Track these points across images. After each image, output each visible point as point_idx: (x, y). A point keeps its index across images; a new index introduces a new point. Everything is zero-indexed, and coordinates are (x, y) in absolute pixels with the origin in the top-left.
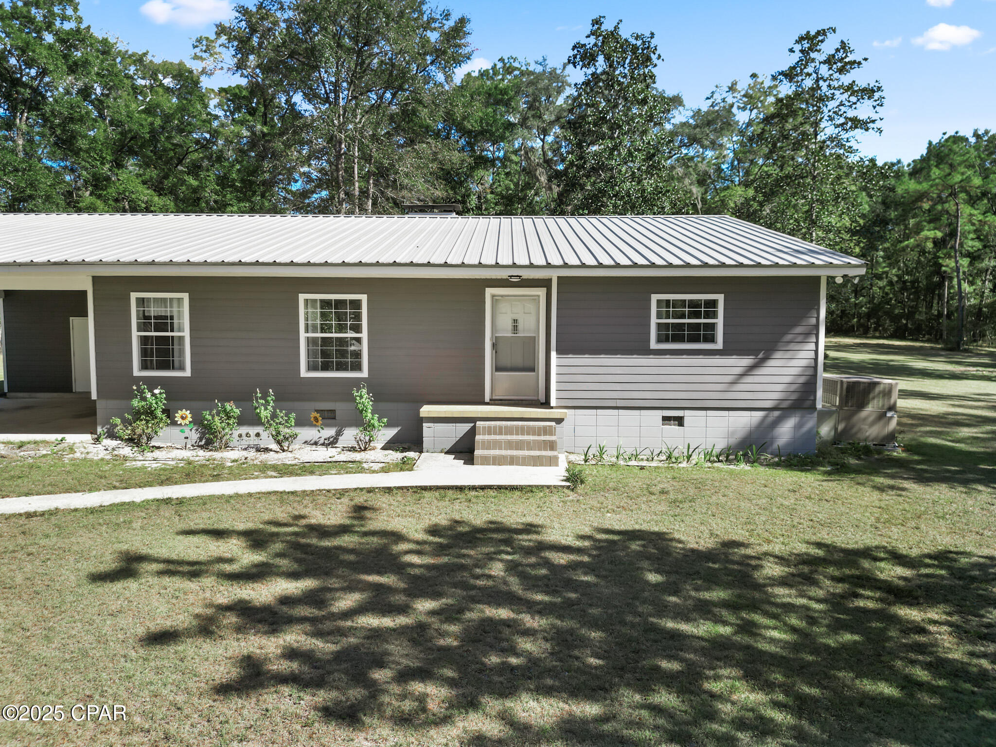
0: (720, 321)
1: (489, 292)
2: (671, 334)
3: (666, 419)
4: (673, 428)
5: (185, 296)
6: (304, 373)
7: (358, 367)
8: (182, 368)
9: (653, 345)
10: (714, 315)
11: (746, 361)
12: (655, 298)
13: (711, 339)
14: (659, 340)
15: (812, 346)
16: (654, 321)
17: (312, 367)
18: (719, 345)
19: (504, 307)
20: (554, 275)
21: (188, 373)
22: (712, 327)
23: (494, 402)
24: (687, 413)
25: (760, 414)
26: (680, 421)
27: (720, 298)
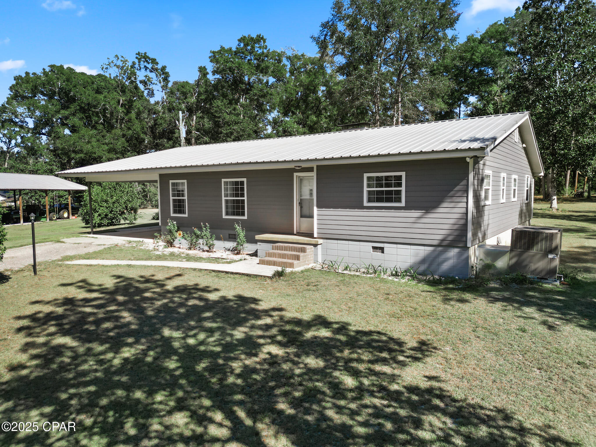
0: (403, 189)
1: (295, 174)
2: (376, 197)
3: (374, 248)
4: (379, 254)
5: (185, 181)
6: (224, 217)
7: (243, 214)
8: (185, 213)
9: (366, 204)
10: (400, 185)
12: (366, 175)
13: (399, 200)
14: (369, 201)
15: (464, 205)
16: (366, 189)
17: (227, 214)
18: (403, 204)
19: (305, 183)
20: (314, 165)
22: (399, 192)
23: (299, 234)
24: (385, 245)
25: (431, 249)
26: (382, 250)
27: (403, 174)
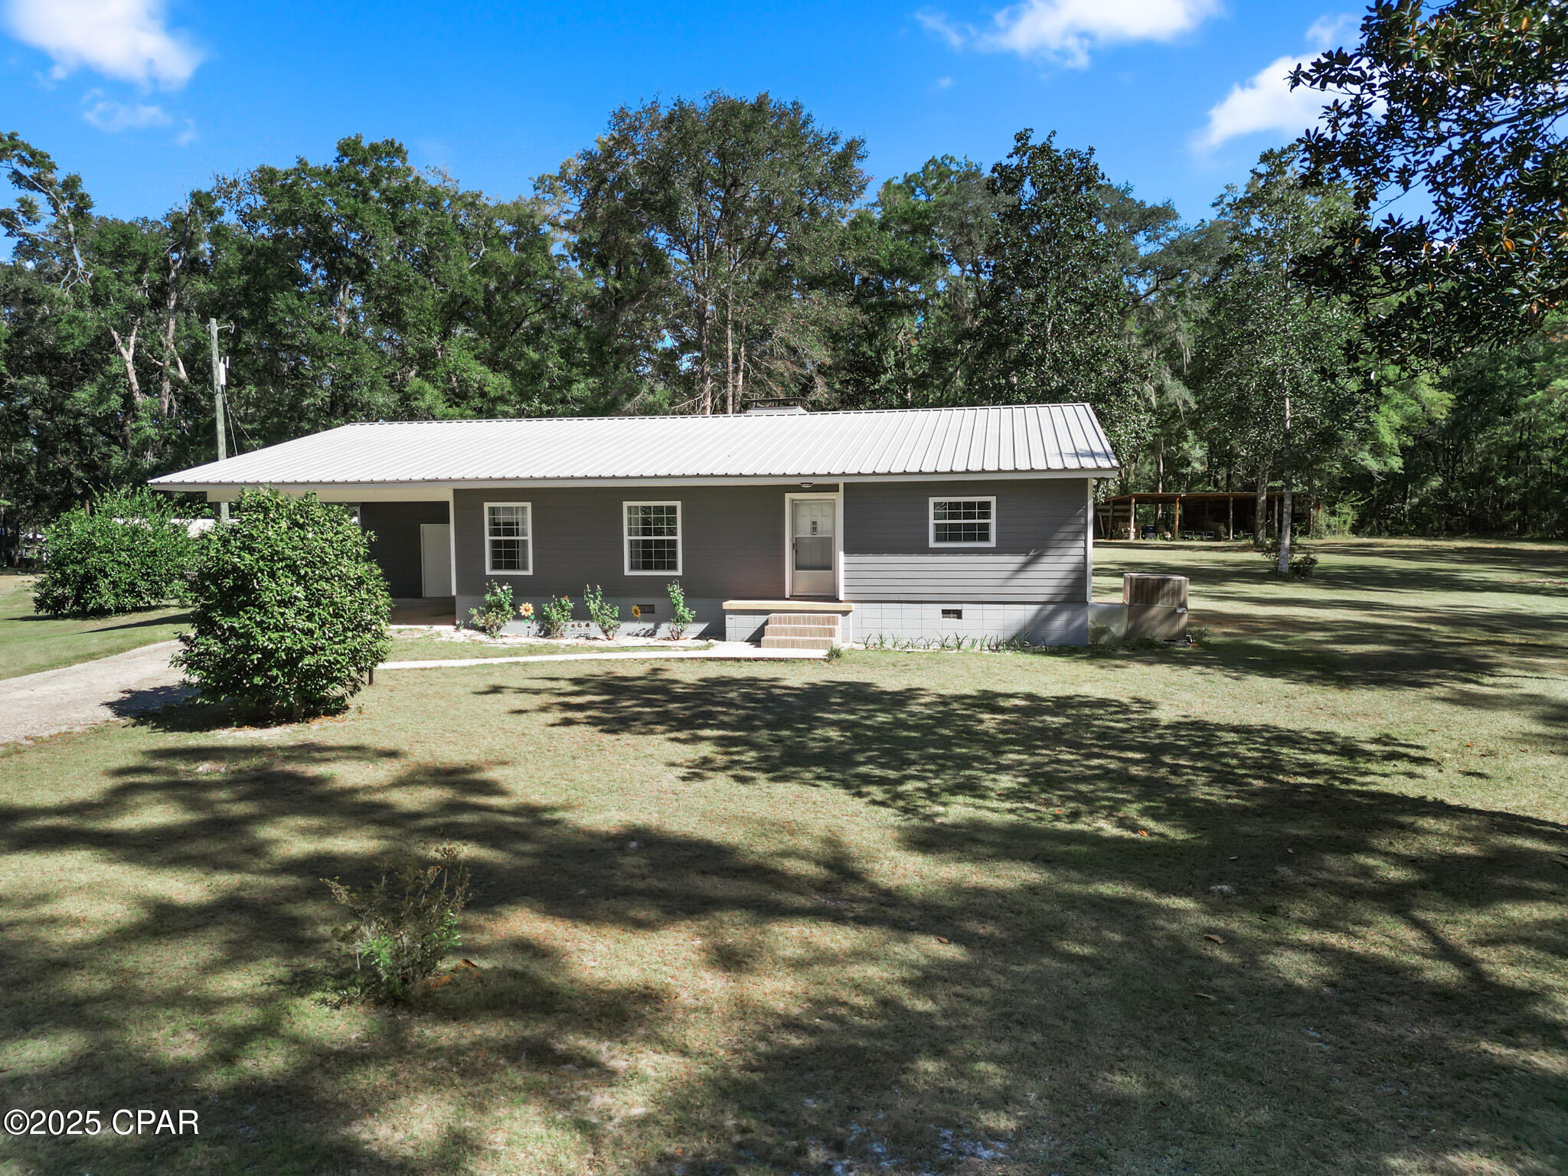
0: (992, 521)
1: (788, 496)
2: (946, 533)
3: (945, 612)
4: (952, 621)
5: (528, 505)
6: (627, 572)
7: (673, 567)
8: (526, 568)
9: (932, 544)
10: (987, 516)
11: (1020, 559)
12: (932, 501)
13: (985, 537)
14: (938, 539)
15: (1082, 544)
16: (932, 522)
17: (633, 567)
18: (993, 543)
19: (804, 510)
20: (841, 482)
21: (530, 572)
22: (986, 526)
23: (793, 597)
24: (964, 607)
25: (1036, 607)
26: (958, 614)
27: (993, 500)
